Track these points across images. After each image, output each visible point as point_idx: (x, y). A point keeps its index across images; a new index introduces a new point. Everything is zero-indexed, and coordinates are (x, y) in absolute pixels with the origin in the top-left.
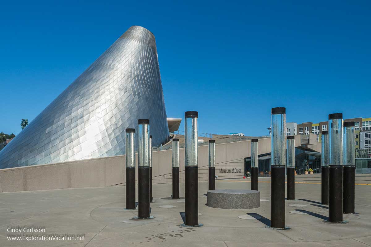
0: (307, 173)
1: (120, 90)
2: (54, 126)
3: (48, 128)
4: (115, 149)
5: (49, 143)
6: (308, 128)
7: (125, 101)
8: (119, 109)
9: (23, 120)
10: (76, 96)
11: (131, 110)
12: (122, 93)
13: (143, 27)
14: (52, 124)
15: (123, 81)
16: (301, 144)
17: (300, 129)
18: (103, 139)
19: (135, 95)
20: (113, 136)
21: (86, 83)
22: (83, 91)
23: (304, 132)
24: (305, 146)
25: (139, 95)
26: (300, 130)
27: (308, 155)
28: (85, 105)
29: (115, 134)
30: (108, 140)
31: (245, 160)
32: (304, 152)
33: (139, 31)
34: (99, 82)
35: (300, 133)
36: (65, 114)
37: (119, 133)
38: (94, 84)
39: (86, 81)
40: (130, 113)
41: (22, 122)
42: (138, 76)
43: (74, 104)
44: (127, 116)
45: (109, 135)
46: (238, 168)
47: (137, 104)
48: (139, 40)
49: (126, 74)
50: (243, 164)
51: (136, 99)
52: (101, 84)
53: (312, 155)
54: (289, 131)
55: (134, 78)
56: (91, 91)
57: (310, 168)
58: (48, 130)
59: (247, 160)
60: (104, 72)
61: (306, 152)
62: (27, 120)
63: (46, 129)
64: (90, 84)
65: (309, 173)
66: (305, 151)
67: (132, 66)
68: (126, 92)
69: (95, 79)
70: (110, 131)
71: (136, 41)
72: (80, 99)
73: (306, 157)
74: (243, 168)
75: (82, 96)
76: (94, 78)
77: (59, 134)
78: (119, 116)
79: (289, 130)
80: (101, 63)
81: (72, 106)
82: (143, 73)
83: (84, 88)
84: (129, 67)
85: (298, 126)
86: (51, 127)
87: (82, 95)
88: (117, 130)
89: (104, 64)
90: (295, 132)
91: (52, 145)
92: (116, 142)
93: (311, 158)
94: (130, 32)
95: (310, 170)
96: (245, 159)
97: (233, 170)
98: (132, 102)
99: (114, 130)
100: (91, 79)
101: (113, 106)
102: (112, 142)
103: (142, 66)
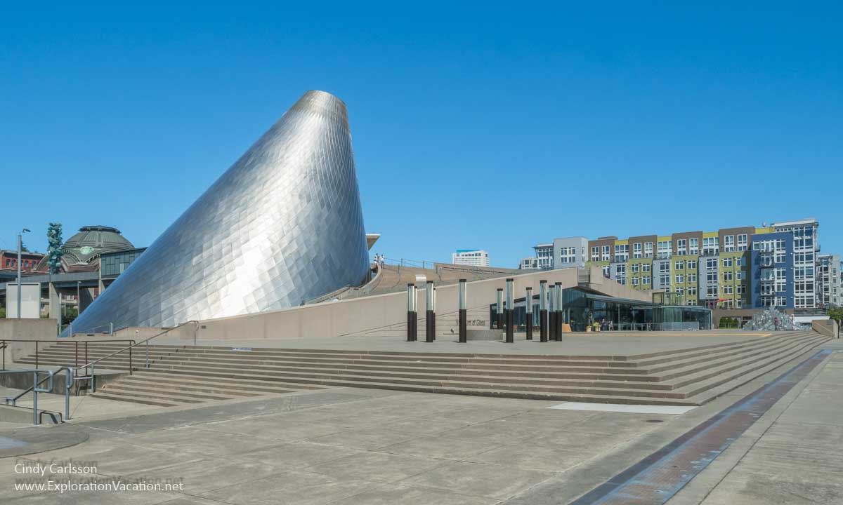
0: (589, 330)
1: (300, 196)
2: (205, 254)
3: (195, 256)
4: (299, 289)
5: (200, 280)
6: (607, 248)
7: (308, 216)
8: (300, 228)
9: (51, 224)
10: (233, 207)
11: (318, 230)
12: (305, 204)
13: (328, 92)
14: (201, 251)
15: (304, 184)
16: (579, 283)
17: (594, 249)
18: (281, 275)
19: (322, 205)
20: (295, 270)
21: (246, 187)
22: (244, 199)
23: (600, 256)
24: (585, 286)
25: (329, 206)
26: (594, 251)
27: (592, 301)
28: (251, 222)
29: (298, 268)
30: (288, 277)
31: (491, 309)
32: (585, 296)
33: (322, 100)
34: (267, 185)
35: (593, 256)
36: (219, 236)
37: (303, 266)
38: (261, 188)
39: (245, 182)
40: (318, 235)
41: (50, 229)
42: (325, 175)
43: (233, 219)
44: (313, 239)
45: (290, 269)
46: (482, 319)
47: (327, 220)
48: (324, 115)
49: (308, 172)
50: (489, 314)
51: (326, 213)
52: (272, 188)
53: (600, 301)
54: (574, 253)
55: (321, 180)
56: (256, 199)
57: (595, 322)
58: (195, 260)
59: (493, 308)
60: (274, 168)
61: (589, 296)
62: (60, 225)
63: (192, 259)
64: (253, 187)
65: (594, 329)
66: (587, 295)
67: (316, 159)
68: (309, 201)
69: (260, 179)
70: (291, 263)
71: (316, 116)
72: (240, 212)
73: (589, 303)
74: (489, 318)
75: (242, 208)
76: (258, 178)
77: (214, 267)
78: (302, 241)
79: (574, 251)
80: (265, 154)
81: (229, 225)
82: (333, 171)
83: (244, 193)
84: (312, 160)
85: (591, 243)
86: (199, 256)
87: (243, 205)
88: (300, 262)
89: (273, 154)
90: (583, 255)
91: (206, 283)
92: (300, 279)
93: (596, 305)
94: (309, 101)
95: (596, 324)
96: (491, 306)
97: (474, 322)
98: (319, 217)
99: (297, 260)
100: (254, 180)
101: (292, 223)
102: (294, 279)
103: (331, 159)
